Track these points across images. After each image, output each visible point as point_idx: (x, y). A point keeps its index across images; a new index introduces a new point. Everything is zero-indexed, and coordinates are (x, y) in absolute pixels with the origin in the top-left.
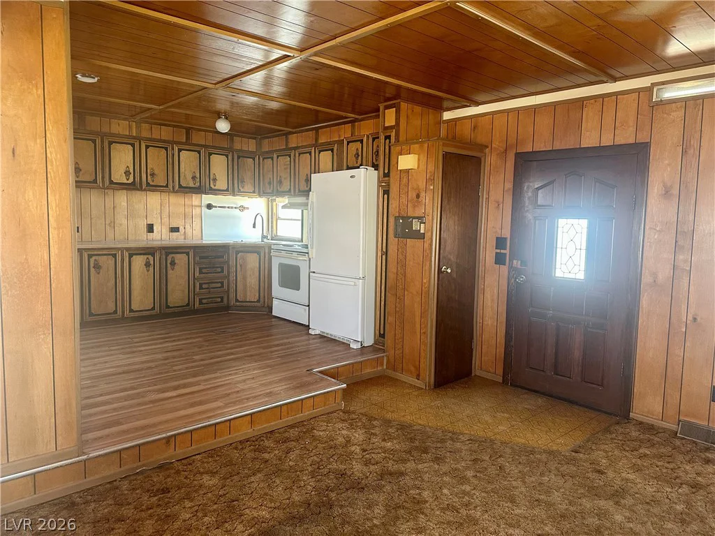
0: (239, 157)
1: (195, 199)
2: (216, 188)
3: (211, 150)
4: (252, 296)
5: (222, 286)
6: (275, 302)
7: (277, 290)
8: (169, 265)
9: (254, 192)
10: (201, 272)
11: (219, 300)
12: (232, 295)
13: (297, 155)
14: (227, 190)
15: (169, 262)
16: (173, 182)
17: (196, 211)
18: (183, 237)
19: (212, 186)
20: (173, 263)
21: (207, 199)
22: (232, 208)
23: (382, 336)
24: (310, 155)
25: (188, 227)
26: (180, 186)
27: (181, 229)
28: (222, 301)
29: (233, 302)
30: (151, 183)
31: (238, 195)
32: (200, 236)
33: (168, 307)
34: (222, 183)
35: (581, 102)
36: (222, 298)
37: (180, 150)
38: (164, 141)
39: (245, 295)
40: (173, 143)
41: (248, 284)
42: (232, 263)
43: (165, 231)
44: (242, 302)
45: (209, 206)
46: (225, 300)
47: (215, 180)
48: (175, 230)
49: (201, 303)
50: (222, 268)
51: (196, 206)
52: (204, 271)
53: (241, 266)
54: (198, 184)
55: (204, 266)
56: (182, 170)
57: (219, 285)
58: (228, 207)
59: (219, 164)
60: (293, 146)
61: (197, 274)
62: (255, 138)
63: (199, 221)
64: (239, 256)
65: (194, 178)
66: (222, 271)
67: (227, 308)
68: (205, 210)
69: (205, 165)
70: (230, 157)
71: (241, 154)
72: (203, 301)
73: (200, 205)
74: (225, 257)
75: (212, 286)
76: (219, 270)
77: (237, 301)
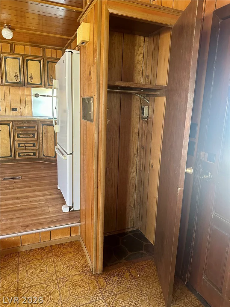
0: (48, 62)
2: (32, 83)
3: (28, 58)
4: (51, 154)
5: (34, 146)
10: (18, 137)
11: (32, 154)
12: (41, 152)
14: (41, 84)
17: (28, 98)
18: (20, 114)
19: (29, 81)
21: (34, 91)
25: (23, 108)
26: (7, 81)
27: (18, 109)
28: (34, 155)
29: (42, 156)
32: (31, 114)
34: (36, 80)
36: (34, 153)
37: (5, 58)
39: (48, 152)
41: (49, 146)
42: (41, 131)
43: (8, 110)
44: (46, 156)
45: (37, 95)
46: (37, 154)
47: (31, 78)
48: (14, 110)
49: (19, 155)
51: (27, 95)
52: (21, 136)
53: (45, 134)
54: (19, 80)
55: (21, 133)
56: (8, 71)
57: (32, 145)
58: (47, 96)
59: (34, 67)
61: (16, 138)
63: (30, 104)
64: (43, 127)
65: (16, 76)
66: (34, 136)
67: (39, 159)
68: (33, 98)
69: (24, 68)
70: (42, 62)
71: (50, 60)
72: (21, 154)
73: (30, 94)
74: (36, 128)
75: (26, 145)
76: (32, 136)
77: (44, 155)
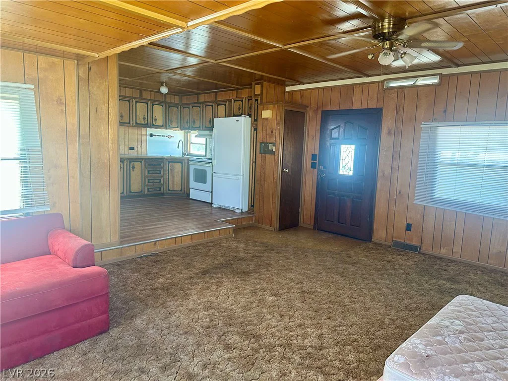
0: (169, 107)
1: (143, 131)
2: (156, 124)
3: (154, 102)
4: (177, 188)
5: (160, 182)
6: (191, 191)
7: (193, 184)
8: (131, 168)
9: (178, 127)
10: (148, 173)
12: (166, 187)
13: (204, 106)
14: (163, 126)
15: (131, 166)
16: (133, 120)
17: (144, 138)
18: (137, 153)
19: (154, 123)
20: (133, 167)
21: (150, 131)
22: (164, 136)
23: (253, 206)
24: (212, 107)
25: (139, 147)
26: (136, 123)
27: (135, 148)
28: (160, 190)
29: (166, 191)
30: (121, 121)
31: (169, 129)
32: (146, 152)
33: (130, 192)
34: (159, 122)
35: (353, 86)
36: (160, 188)
37: (136, 102)
38: (128, 97)
39: (173, 187)
40: (132, 98)
41: (175, 181)
42: (166, 168)
43: (126, 149)
44: (172, 191)
45: (151, 135)
46: (162, 189)
47: (156, 120)
48: (132, 148)
49: (148, 190)
50: (160, 171)
51: (144, 135)
52: (150, 172)
53: (171, 170)
54: (146, 122)
55: (150, 170)
56: (138, 114)
57: (159, 181)
58: (162, 136)
59: (158, 111)
60: (202, 101)
61: (147, 174)
62: (178, 96)
63: (145, 143)
64: (170, 164)
65: (144, 118)
67: (163, 194)
68: (149, 137)
69: (150, 111)
70: (164, 107)
71: (170, 105)
72: (150, 190)
73: (146, 134)
74: (162, 165)
75: (154, 181)
76: (159, 172)
77: (169, 190)
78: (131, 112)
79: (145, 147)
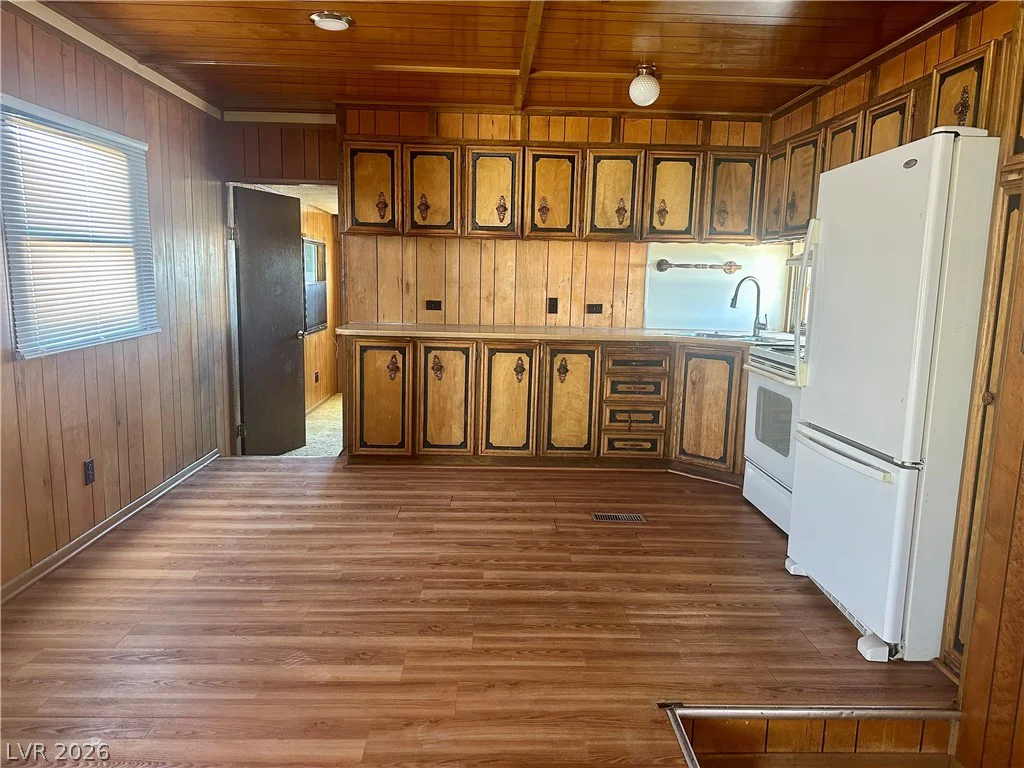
0: (717, 162)
1: (634, 252)
2: (664, 228)
3: (659, 154)
4: (711, 448)
5: (656, 420)
6: (749, 471)
7: (753, 446)
8: (556, 373)
9: (747, 232)
10: (614, 390)
11: (648, 445)
12: (675, 440)
13: (829, 135)
14: (688, 231)
15: (556, 366)
16: (581, 221)
17: (635, 275)
18: (608, 323)
19: (656, 224)
20: (564, 370)
21: (656, 250)
22: (704, 266)
23: (958, 646)
24: (854, 132)
25: (618, 304)
26: (594, 228)
27: (606, 307)
28: (654, 448)
29: (675, 453)
30: (541, 225)
31: (709, 240)
32: (639, 320)
33: (551, 446)
34: (676, 220)
36: (654, 443)
37: (597, 160)
38: (570, 145)
39: (698, 444)
40: (583, 147)
41: (704, 423)
42: (679, 375)
43: (578, 309)
44: (690, 455)
45: (662, 265)
46: (660, 446)
47: (663, 212)
48: (595, 309)
49: (611, 446)
50: (657, 386)
51: (636, 266)
52: (621, 387)
53: (694, 383)
54: (627, 223)
55: (622, 379)
56: (599, 198)
57: (650, 417)
58: (696, 266)
59: (674, 182)
60: (826, 118)
61: (607, 391)
62: (759, 120)
63: (639, 292)
64: (690, 363)
65: (620, 211)
66: (657, 391)
67: (666, 462)
68: (652, 272)
69: (644, 186)
70: (699, 164)
71: (723, 154)
72: (617, 444)
73: (644, 263)
74: (666, 364)
75: (634, 417)
76: (651, 388)
77: (682, 452)
78: (578, 193)
79: (637, 305)
